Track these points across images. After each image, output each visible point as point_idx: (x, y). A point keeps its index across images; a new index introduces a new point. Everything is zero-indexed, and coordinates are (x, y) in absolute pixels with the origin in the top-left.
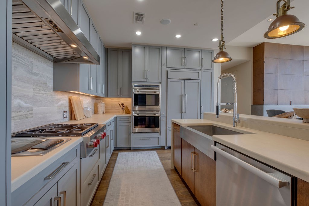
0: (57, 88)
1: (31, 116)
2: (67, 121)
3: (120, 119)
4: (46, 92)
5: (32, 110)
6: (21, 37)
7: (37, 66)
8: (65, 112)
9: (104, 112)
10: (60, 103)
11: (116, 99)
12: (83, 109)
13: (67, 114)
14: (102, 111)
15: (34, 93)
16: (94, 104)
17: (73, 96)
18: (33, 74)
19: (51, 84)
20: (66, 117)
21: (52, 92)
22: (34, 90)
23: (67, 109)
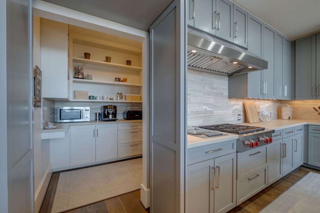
0: (232, 96)
1: (212, 116)
2: (241, 123)
3: (314, 129)
4: (222, 100)
5: (213, 113)
6: (205, 69)
7: (216, 82)
8: (239, 115)
9: (289, 118)
10: (234, 108)
11: (311, 101)
12: (258, 113)
13: (241, 117)
14: (288, 117)
15: (214, 101)
16: (276, 108)
17: (246, 102)
18: (214, 89)
19: (226, 93)
20: (240, 120)
21: (228, 100)
22: (214, 99)
23: (242, 113)
